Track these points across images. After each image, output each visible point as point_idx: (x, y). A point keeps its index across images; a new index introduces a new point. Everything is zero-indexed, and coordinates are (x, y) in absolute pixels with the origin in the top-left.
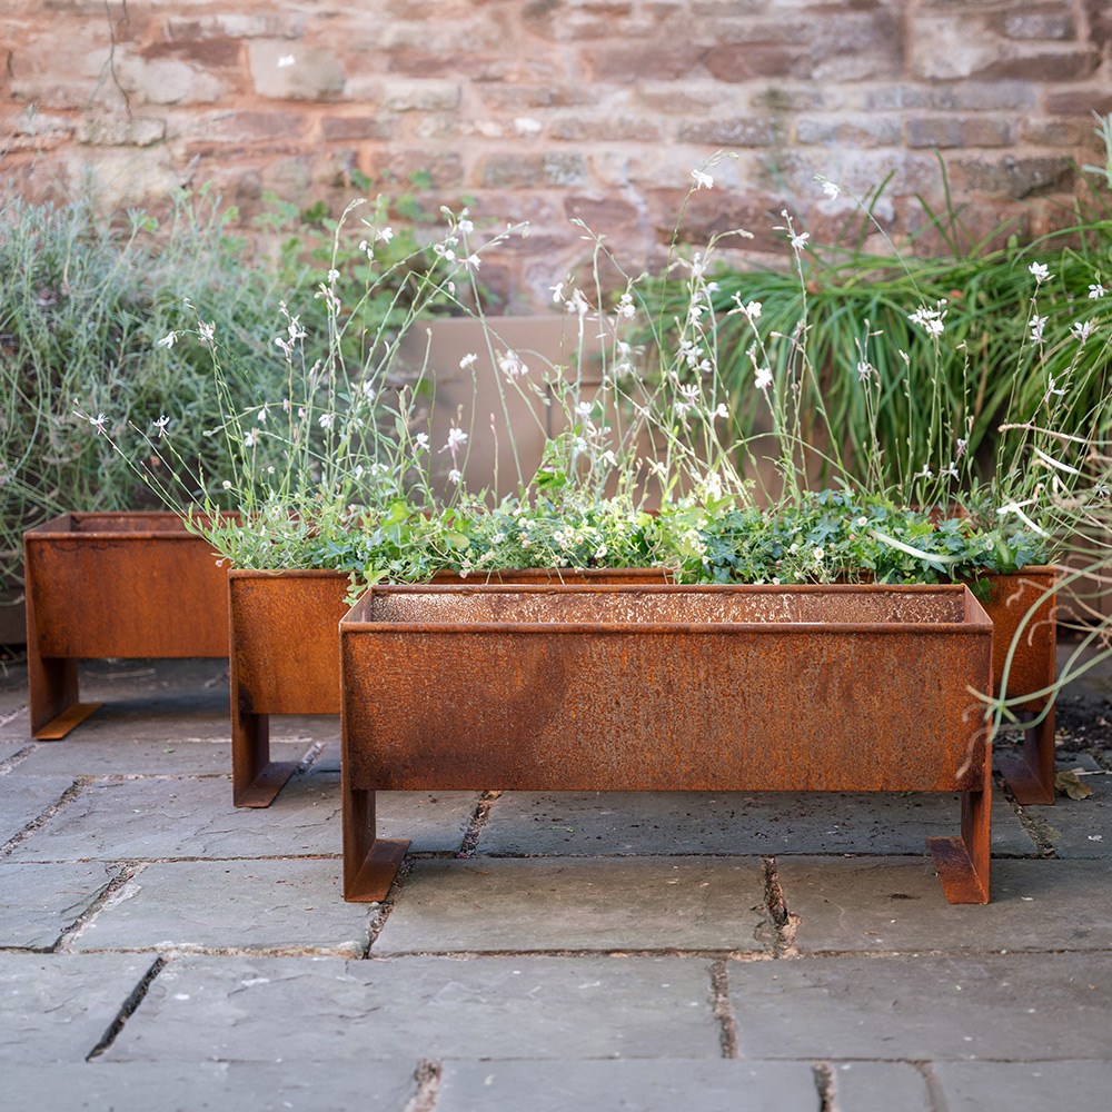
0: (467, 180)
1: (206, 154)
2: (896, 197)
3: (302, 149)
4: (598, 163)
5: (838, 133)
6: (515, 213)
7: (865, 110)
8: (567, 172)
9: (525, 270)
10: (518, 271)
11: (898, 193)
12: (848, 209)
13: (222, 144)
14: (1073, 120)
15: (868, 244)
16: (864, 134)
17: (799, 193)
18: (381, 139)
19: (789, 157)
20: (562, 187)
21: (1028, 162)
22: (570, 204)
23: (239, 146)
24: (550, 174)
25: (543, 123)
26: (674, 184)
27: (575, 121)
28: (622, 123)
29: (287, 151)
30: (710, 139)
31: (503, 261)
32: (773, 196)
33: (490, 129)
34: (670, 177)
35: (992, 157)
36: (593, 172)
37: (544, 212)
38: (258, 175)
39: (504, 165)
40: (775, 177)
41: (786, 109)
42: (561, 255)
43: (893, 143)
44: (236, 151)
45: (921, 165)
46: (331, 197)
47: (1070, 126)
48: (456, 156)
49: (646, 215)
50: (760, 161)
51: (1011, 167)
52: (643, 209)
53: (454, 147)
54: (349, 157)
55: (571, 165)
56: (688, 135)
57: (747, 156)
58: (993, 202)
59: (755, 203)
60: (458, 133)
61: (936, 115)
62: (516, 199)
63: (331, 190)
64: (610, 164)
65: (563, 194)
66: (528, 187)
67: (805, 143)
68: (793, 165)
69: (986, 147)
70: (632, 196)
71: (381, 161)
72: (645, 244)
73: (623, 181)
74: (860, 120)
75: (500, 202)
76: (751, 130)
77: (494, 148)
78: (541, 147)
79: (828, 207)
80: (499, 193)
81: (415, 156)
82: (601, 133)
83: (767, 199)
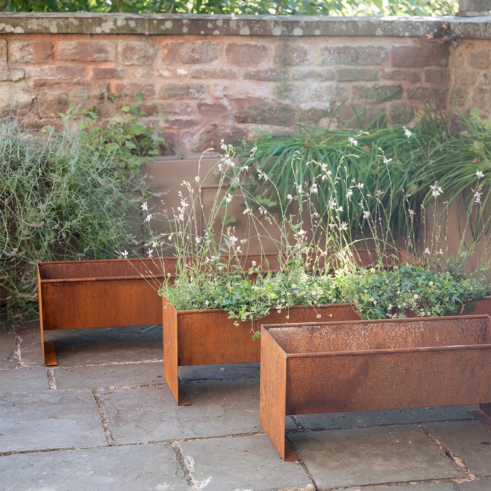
0: (157, 96)
1: (43, 85)
2: (331, 102)
3: (85, 82)
4: (212, 88)
5: (310, 75)
6: (177, 110)
7: (321, 66)
8: (198, 92)
9: (181, 135)
10: (178, 135)
11: (332, 100)
12: (313, 107)
13: (50, 80)
14: (402, 69)
15: (321, 122)
16: (320, 75)
17: (293, 100)
18: (120, 78)
19: (289, 85)
20: (197, 98)
21: (384, 87)
22: (200, 106)
23: (57, 81)
24: (192, 93)
25: (188, 71)
26: (242, 97)
27: (202, 70)
28: (222, 71)
29: (78, 84)
30: (257, 77)
31: (172, 131)
32: (283, 102)
33: (166, 73)
34: (241, 94)
35: (370, 85)
36: (209, 92)
37: (189, 109)
38: (67, 95)
39: (172, 90)
40: (284, 94)
41: (289, 65)
42: (196, 128)
43: (332, 79)
44: (56, 84)
45: (342, 88)
46: (99, 104)
47: (401, 72)
48: (152, 85)
49: (231, 110)
50: (278, 87)
51: (377, 89)
52: (229, 108)
53: (151, 82)
54: (106, 86)
55: (200, 89)
56: (249, 76)
57: (272, 85)
58: (370, 104)
59: (276, 105)
60: (152, 75)
61: (349, 67)
62: (176, 103)
63: (99, 101)
64: (216, 89)
65: (197, 101)
66: (183, 99)
67: (296, 79)
68: (291, 88)
69: (367, 81)
70: (225, 102)
71: (120, 88)
72: (230, 123)
73: (222, 96)
74: (318, 69)
75: (171, 105)
76: (274, 74)
77: (167, 82)
78: (187, 81)
79: (305, 107)
80: (170, 101)
81: (135, 86)
82: (213, 75)
83: (281, 103)
